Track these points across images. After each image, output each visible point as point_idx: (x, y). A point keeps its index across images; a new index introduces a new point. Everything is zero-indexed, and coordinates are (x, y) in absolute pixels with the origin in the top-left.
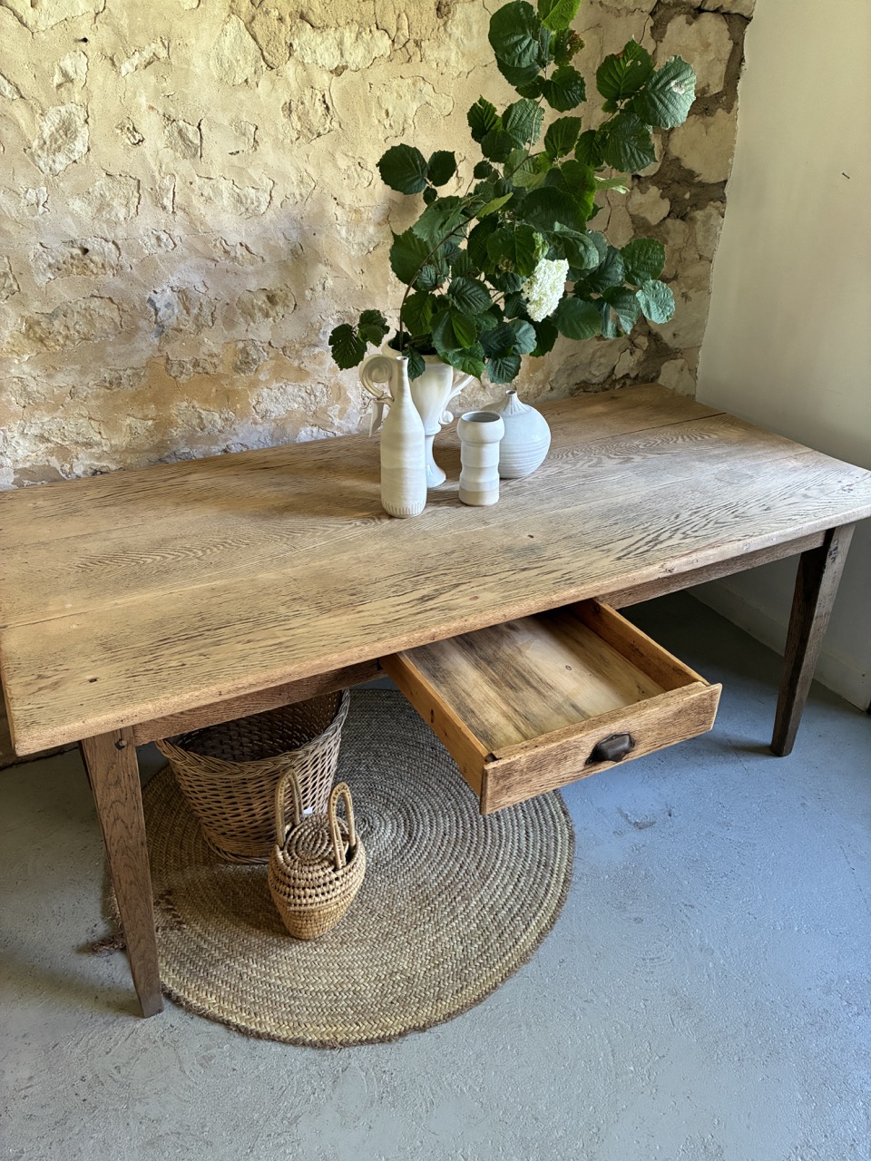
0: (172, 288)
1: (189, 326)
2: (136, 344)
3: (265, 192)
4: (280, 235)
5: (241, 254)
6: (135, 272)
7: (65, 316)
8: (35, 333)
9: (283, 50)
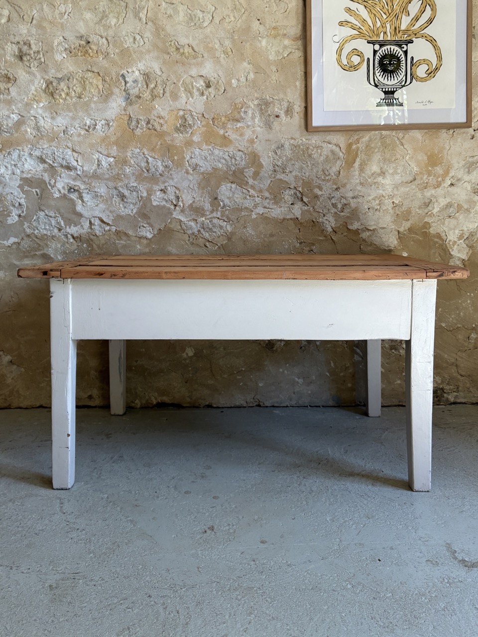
0: (139, 70)
1: (147, 95)
2: (110, 104)
3: (209, 13)
4: (216, 41)
5: (188, 52)
6: (116, 57)
7: (68, 80)
8: (49, 89)
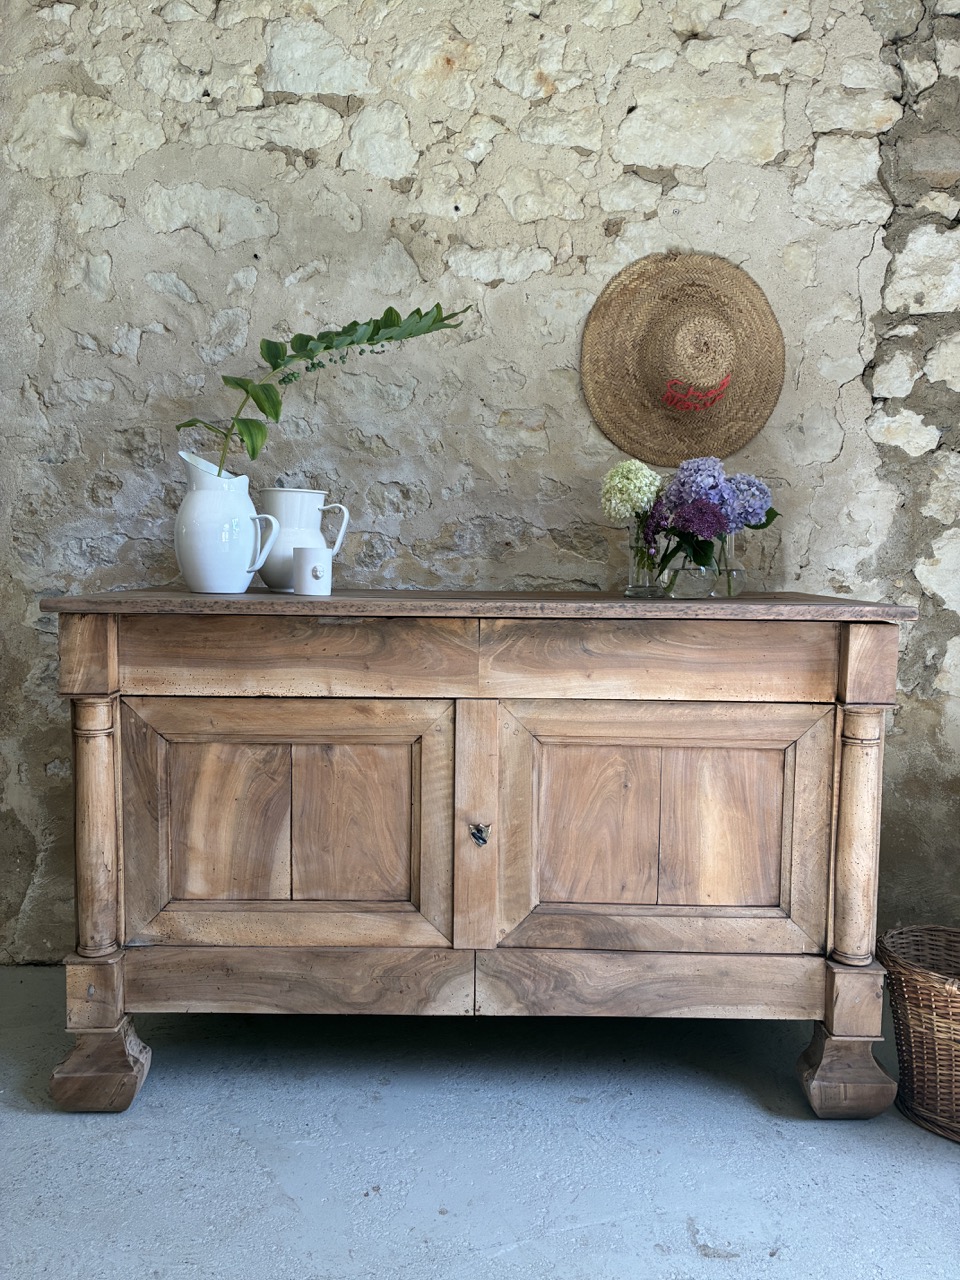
0: (304, 472)
3: (408, 388)
4: (419, 431)
5: (377, 447)
6: (270, 454)
9: (441, 266)
